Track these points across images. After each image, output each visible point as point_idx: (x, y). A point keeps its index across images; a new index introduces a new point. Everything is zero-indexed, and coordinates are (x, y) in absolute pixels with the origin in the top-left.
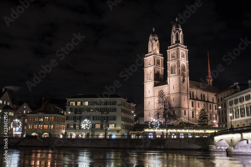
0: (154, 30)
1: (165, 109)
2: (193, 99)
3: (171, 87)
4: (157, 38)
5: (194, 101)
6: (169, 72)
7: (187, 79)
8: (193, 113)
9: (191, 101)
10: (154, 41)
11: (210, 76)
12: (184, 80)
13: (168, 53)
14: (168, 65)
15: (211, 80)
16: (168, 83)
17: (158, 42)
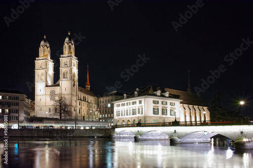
0: (45, 37)
1: (60, 106)
2: (81, 100)
3: (63, 89)
4: (48, 45)
5: (81, 101)
6: (61, 76)
7: (77, 83)
8: (80, 110)
9: (79, 101)
10: (46, 48)
11: (88, 83)
12: (74, 85)
13: (61, 60)
14: (60, 70)
15: (89, 86)
16: (60, 85)
17: (49, 49)
